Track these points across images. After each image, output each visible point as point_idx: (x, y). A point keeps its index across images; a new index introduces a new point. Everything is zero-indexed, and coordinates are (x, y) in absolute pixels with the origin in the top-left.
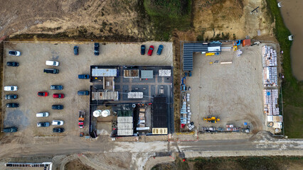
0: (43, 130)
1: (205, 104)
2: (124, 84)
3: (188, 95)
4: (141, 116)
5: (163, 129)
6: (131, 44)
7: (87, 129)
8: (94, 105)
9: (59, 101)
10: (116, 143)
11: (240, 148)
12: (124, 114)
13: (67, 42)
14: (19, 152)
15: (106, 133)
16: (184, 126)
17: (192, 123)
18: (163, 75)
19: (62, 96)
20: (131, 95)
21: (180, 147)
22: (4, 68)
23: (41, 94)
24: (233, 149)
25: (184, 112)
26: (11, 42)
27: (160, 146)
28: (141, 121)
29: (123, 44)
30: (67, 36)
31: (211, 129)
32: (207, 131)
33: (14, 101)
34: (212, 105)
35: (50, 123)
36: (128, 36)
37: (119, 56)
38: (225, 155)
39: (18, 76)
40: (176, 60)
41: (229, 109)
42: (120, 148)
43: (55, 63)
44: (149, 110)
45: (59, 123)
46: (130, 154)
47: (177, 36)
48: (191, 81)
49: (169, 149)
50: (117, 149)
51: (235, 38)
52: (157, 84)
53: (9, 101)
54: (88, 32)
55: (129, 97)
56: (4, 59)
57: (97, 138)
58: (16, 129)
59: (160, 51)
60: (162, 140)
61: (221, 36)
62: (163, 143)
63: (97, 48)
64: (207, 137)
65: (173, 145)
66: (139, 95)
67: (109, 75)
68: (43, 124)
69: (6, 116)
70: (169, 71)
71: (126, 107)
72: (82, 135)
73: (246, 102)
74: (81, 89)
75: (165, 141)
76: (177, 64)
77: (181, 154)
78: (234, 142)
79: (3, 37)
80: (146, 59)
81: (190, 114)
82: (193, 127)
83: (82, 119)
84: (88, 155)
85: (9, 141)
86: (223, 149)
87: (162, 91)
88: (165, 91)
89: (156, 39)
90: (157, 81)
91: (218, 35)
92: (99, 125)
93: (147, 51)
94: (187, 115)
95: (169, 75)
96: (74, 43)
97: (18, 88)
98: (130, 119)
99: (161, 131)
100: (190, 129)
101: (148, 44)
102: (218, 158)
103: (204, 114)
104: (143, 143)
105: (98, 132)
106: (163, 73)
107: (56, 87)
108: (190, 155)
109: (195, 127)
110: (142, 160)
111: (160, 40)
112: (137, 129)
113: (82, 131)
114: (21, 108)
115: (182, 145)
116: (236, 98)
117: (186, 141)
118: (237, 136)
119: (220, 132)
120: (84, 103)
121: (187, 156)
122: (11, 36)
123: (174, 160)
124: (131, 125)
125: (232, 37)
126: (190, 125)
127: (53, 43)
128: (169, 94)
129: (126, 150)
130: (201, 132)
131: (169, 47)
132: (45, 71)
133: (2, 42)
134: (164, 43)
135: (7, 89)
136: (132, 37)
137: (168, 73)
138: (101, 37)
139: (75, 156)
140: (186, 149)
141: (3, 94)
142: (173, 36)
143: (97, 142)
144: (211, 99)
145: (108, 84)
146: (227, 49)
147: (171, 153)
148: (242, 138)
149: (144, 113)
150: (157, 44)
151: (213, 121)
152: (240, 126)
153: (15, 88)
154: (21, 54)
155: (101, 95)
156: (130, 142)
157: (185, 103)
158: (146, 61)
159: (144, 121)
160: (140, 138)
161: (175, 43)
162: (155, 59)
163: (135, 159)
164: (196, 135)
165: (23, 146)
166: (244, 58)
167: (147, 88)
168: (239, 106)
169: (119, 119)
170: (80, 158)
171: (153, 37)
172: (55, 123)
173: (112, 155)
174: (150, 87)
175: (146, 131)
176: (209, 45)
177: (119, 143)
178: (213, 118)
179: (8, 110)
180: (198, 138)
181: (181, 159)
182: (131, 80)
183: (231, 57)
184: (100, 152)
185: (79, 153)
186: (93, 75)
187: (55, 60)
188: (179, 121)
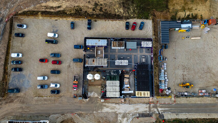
0: (42, 92)
1: (180, 72)
2: (111, 54)
3: (165, 64)
4: (126, 81)
5: (146, 92)
6: (118, 21)
7: (80, 91)
8: (87, 70)
9: (56, 67)
10: (104, 104)
11: (211, 111)
12: (112, 78)
13: (65, 19)
14: (20, 110)
15: (96, 95)
16: (162, 91)
17: (169, 89)
18: (145, 46)
19: (60, 63)
20: (118, 62)
21: (160, 109)
22: (12, 39)
23: (42, 60)
24: (205, 112)
25: (162, 79)
26: (20, 17)
27: (143, 108)
28: (126, 86)
29: (110, 21)
30: (66, 13)
31: (186, 94)
32: (182, 95)
33: (19, 66)
34: (185, 73)
35: (49, 86)
36: (115, 15)
37: (108, 31)
38: (199, 117)
39: (23, 45)
40: (155, 35)
41: (200, 77)
42: (108, 109)
43: (55, 35)
44: (132, 76)
45: (56, 86)
46: (116, 115)
47: (155, 16)
48: (167, 53)
49: (150, 111)
50: (105, 110)
51: (202, 18)
52: (139, 54)
53: (14, 66)
54: (83, 10)
55: (116, 64)
56: (13, 31)
57: (87, 100)
58: (18, 90)
59: (142, 27)
60: (144, 103)
61: (191, 17)
62: (145, 105)
63: (89, 24)
64: (183, 101)
65: (154, 107)
66: (125, 63)
67: (100, 45)
68: (42, 87)
69: (11, 79)
70: (150, 42)
71: (114, 72)
72: (75, 97)
73: (213, 71)
74: (75, 57)
75: (147, 104)
76: (155, 38)
77: (161, 116)
78: (206, 106)
79: (14, 13)
80: (130, 33)
81: (167, 80)
82: (170, 92)
83: (76, 82)
84: (80, 115)
85: (12, 101)
86: (197, 112)
87: (144, 60)
88: (147, 60)
89: (138, 18)
90: (139, 52)
91: (189, 15)
92: (90, 88)
93: (131, 27)
94: (165, 81)
95: (150, 46)
96: (71, 20)
97: (22, 56)
98: (117, 83)
99: (144, 94)
100: (168, 93)
101: (131, 21)
102: (193, 119)
103: (179, 81)
104: (128, 105)
105: (89, 94)
106: (145, 44)
107: (55, 55)
108: (169, 116)
109: (171, 92)
110: (127, 120)
111: (141, 18)
112: (123, 92)
113: (75, 93)
114: (24, 73)
115: (161, 107)
116: (205, 67)
117: (164, 104)
118: (208, 100)
119: (193, 96)
120: (78, 69)
121: (166, 118)
122: (20, 12)
123: (154, 121)
124: (118, 89)
125: (200, 17)
126: (167, 90)
127: (54, 19)
128: (149, 62)
129: (113, 111)
130: (176, 96)
131: (149, 24)
132: (46, 41)
133: (12, 17)
134: (145, 21)
135: (14, 55)
136: (119, 15)
137: (150, 44)
138: (93, 15)
139: (69, 116)
140: (165, 111)
141: (10, 60)
142: (152, 15)
143: (87, 103)
144: (184, 68)
145: (99, 52)
146: (196, 27)
147: (152, 114)
148: (212, 102)
149: (129, 78)
150: (139, 21)
151: (187, 87)
152: (210, 92)
153: (21, 55)
154: (27, 27)
155: (93, 61)
156: (116, 103)
157: (163, 71)
158: (130, 35)
159: (128, 86)
160: (125, 100)
161: (153, 21)
162: (137, 33)
163: (121, 119)
164: (173, 99)
165: (24, 106)
166: (210, 35)
167: (131, 58)
168: (209, 75)
169: (108, 82)
170: (73, 117)
171: (135, 15)
172: (52, 86)
173: (101, 115)
174: (133, 57)
175: (130, 95)
176: (182, 23)
177: (107, 104)
178: (188, 84)
179: (13, 74)
180: (175, 101)
181: (161, 120)
182: (117, 51)
183: (199, 33)
184: (91, 112)
185: (72, 113)
186: (87, 44)
187: (55, 33)
188: (158, 87)
